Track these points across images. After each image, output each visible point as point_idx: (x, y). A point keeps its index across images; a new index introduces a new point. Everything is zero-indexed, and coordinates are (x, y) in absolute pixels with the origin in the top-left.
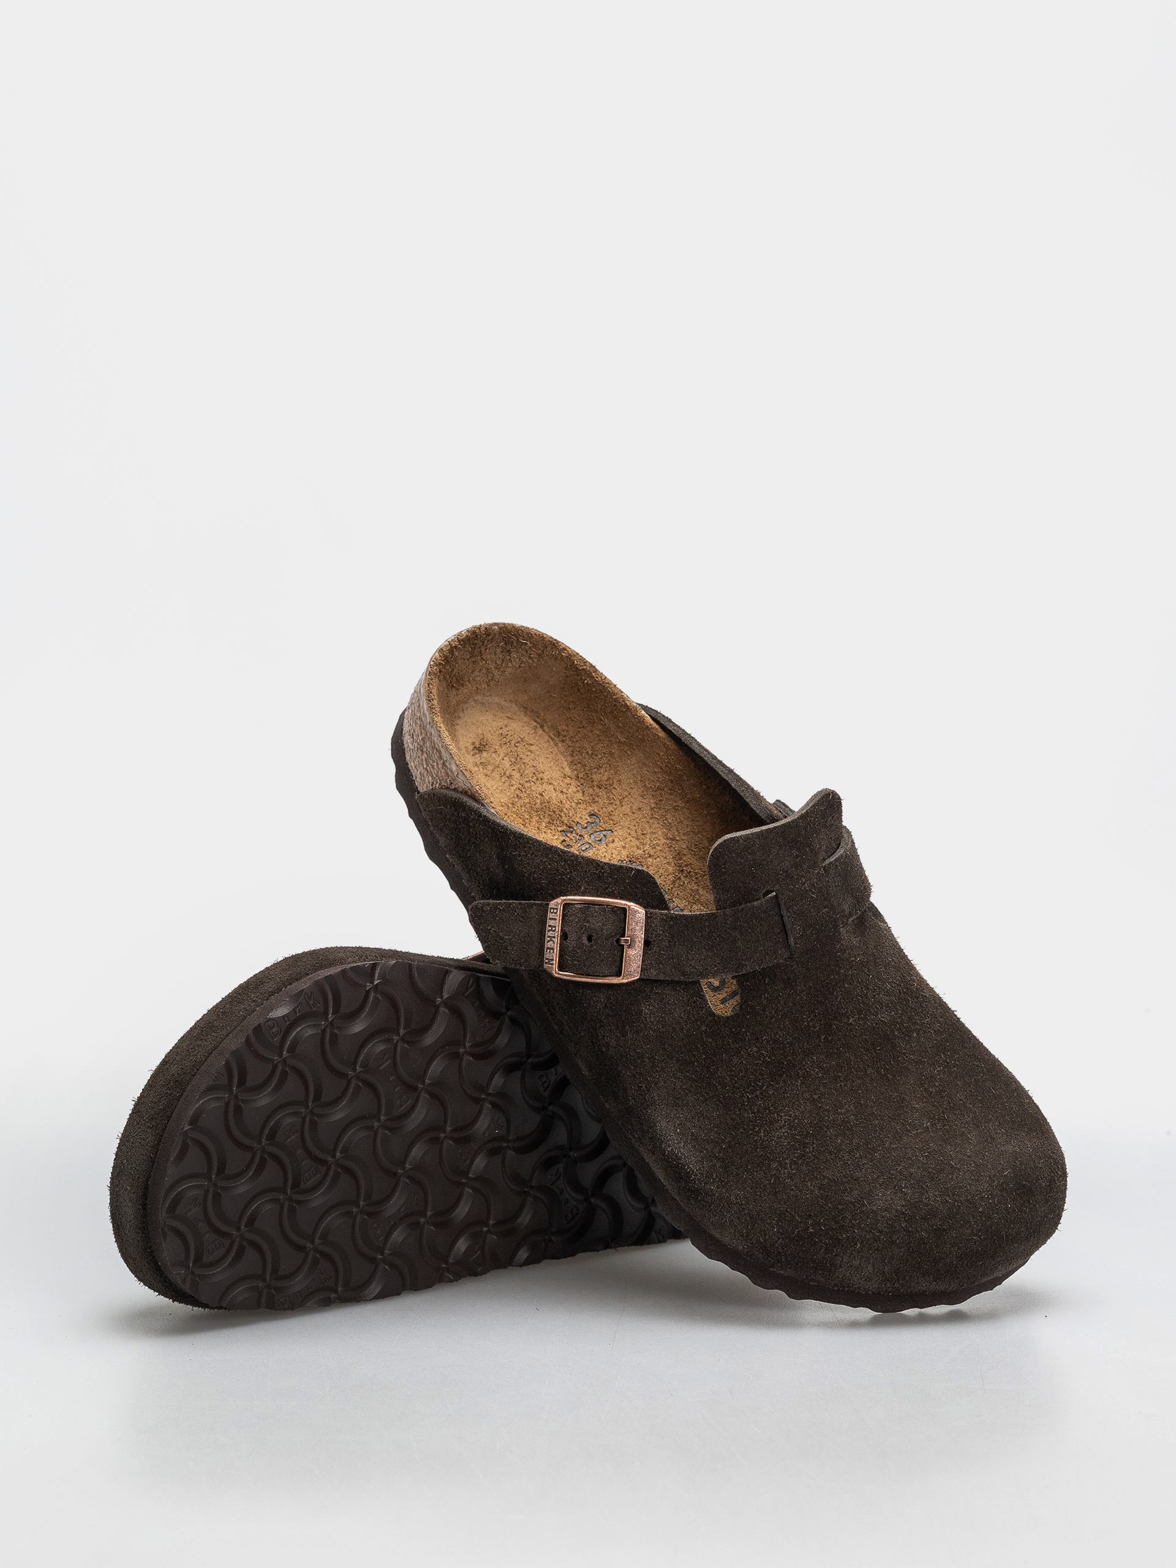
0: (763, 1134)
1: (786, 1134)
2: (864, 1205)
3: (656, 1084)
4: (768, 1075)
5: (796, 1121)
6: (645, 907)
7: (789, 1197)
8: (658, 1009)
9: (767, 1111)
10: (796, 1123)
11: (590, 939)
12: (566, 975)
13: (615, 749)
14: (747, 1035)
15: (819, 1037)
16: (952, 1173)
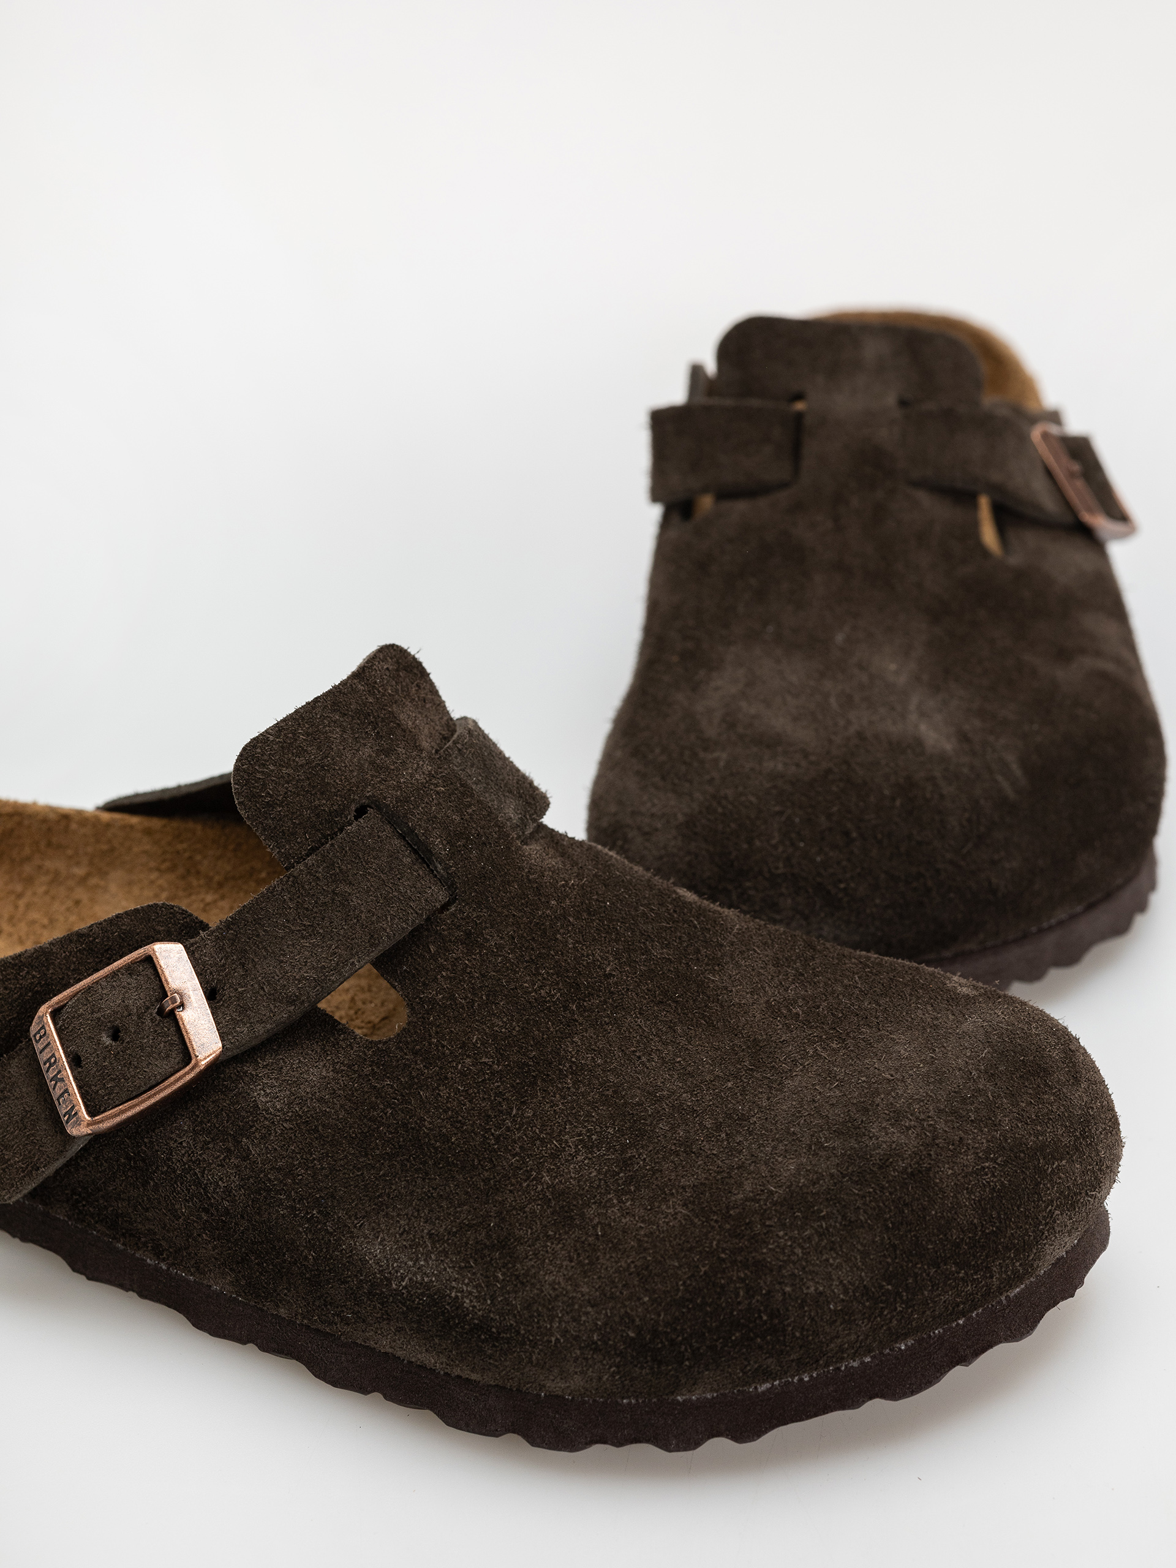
0: (547, 1178)
1: (586, 1162)
2: (771, 1193)
3: (333, 1197)
4: (510, 1091)
5: (594, 1137)
6: (179, 941)
7: (639, 1240)
8: (280, 1086)
9: (538, 1142)
10: (596, 1140)
11: (115, 1036)
12: (109, 1120)
13: (81, 894)
14: (443, 1046)
15: (566, 1008)
16: (893, 1089)
